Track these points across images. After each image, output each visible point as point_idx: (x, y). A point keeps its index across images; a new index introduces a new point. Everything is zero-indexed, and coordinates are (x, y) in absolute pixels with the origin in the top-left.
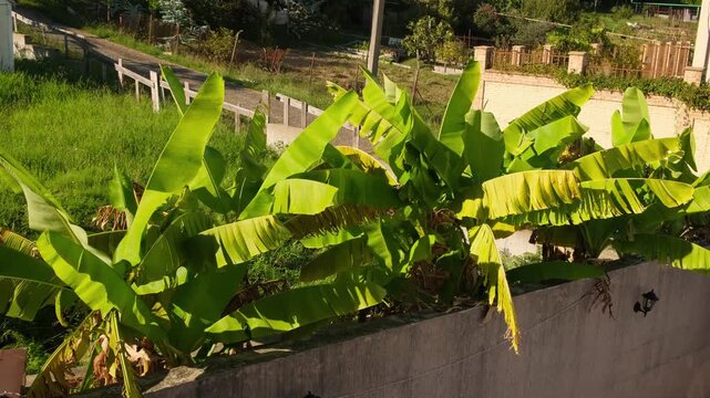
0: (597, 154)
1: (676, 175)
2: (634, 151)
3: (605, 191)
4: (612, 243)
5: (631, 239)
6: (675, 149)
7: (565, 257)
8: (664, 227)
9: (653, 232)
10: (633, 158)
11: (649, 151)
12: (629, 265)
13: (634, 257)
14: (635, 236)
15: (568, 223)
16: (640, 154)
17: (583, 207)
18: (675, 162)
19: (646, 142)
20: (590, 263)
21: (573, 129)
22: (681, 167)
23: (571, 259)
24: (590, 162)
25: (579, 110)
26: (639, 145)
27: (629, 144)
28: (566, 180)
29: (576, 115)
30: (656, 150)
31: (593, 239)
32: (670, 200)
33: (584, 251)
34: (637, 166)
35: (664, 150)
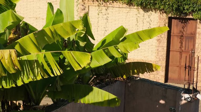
0: (31, 35)
1: (82, 44)
2: (55, 31)
3: (37, 61)
4: (47, 93)
5: (59, 89)
6: (80, 28)
7: (18, 107)
8: (79, 78)
9: (73, 83)
10: (55, 36)
11: (64, 30)
12: (59, 107)
13: (63, 101)
14: (62, 87)
15: (14, 85)
16: (59, 33)
17: (24, 74)
18: (82, 36)
19: (61, 24)
20: (35, 109)
21: (13, 19)
22: (85, 39)
23: (21, 109)
24: (27, 41)
25: (16, 5)
26: (58, 27)
27: (51, 27)
28: (10, 56)
29: (13, 9)
30: (68, 29)
31: (35, 93)
32: (77, 65)
33: (30, 102)
34: (58, 41)
35: (73, 28)
